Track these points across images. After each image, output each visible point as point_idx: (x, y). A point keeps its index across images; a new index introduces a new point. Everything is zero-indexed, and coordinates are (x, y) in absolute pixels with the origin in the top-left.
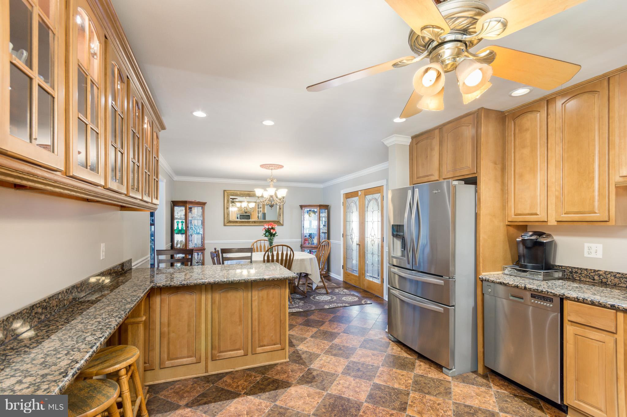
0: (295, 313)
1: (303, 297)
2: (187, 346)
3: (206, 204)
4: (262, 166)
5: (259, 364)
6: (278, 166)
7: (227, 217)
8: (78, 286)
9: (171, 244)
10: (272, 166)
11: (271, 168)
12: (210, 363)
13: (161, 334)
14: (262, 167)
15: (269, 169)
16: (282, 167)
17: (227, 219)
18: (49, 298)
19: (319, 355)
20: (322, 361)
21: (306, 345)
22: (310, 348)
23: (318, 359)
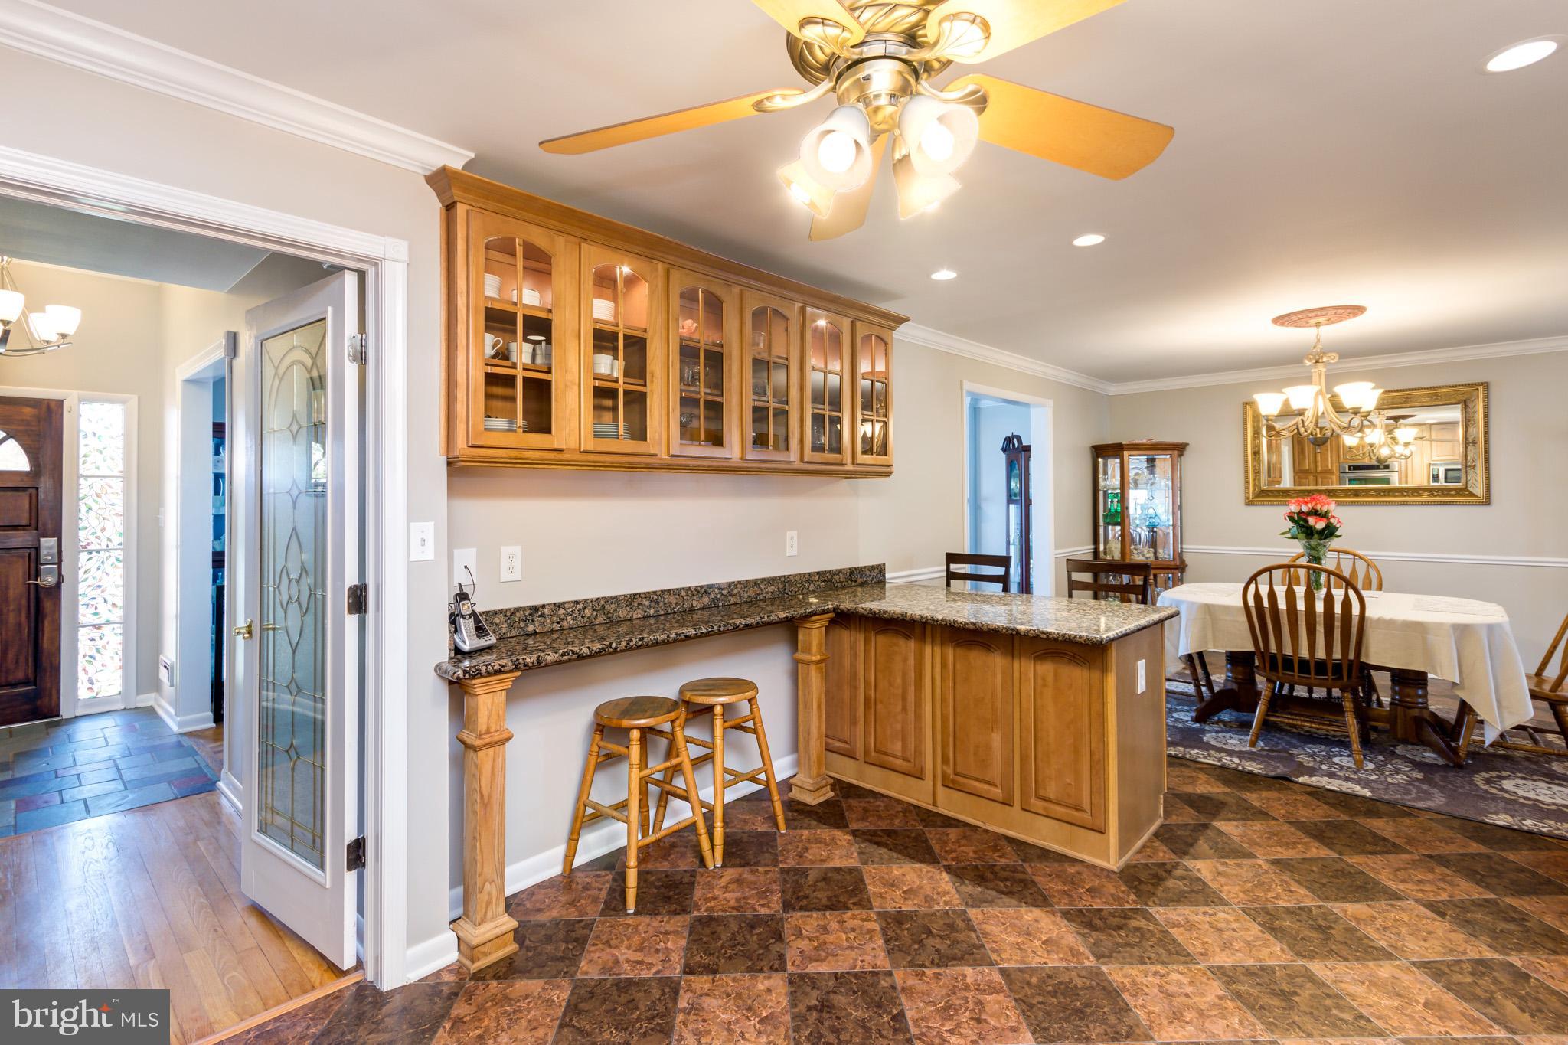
0: (1330, 793)
1: (1446, 766)
2: (900, 738)
3: (1187, 448)
4: (1280, 320)
5: (1038, 841)
6: (1340, 311)
7: (1255, 480)
8: (723, 587)
9: (1093, 547)
10: (1317, 316)
11: (1313, 321)
12: (941, 790)
13: (867, 700)
14: (1282, 324)
15: (1307, 325)
16: (1357, 310)
17: (1255, 485)
18: (662, 591)
19: (1223, 903)
20: (1207, 918)
21: (1222, 869)
22: (1223, 880)
23: (1202, 909)
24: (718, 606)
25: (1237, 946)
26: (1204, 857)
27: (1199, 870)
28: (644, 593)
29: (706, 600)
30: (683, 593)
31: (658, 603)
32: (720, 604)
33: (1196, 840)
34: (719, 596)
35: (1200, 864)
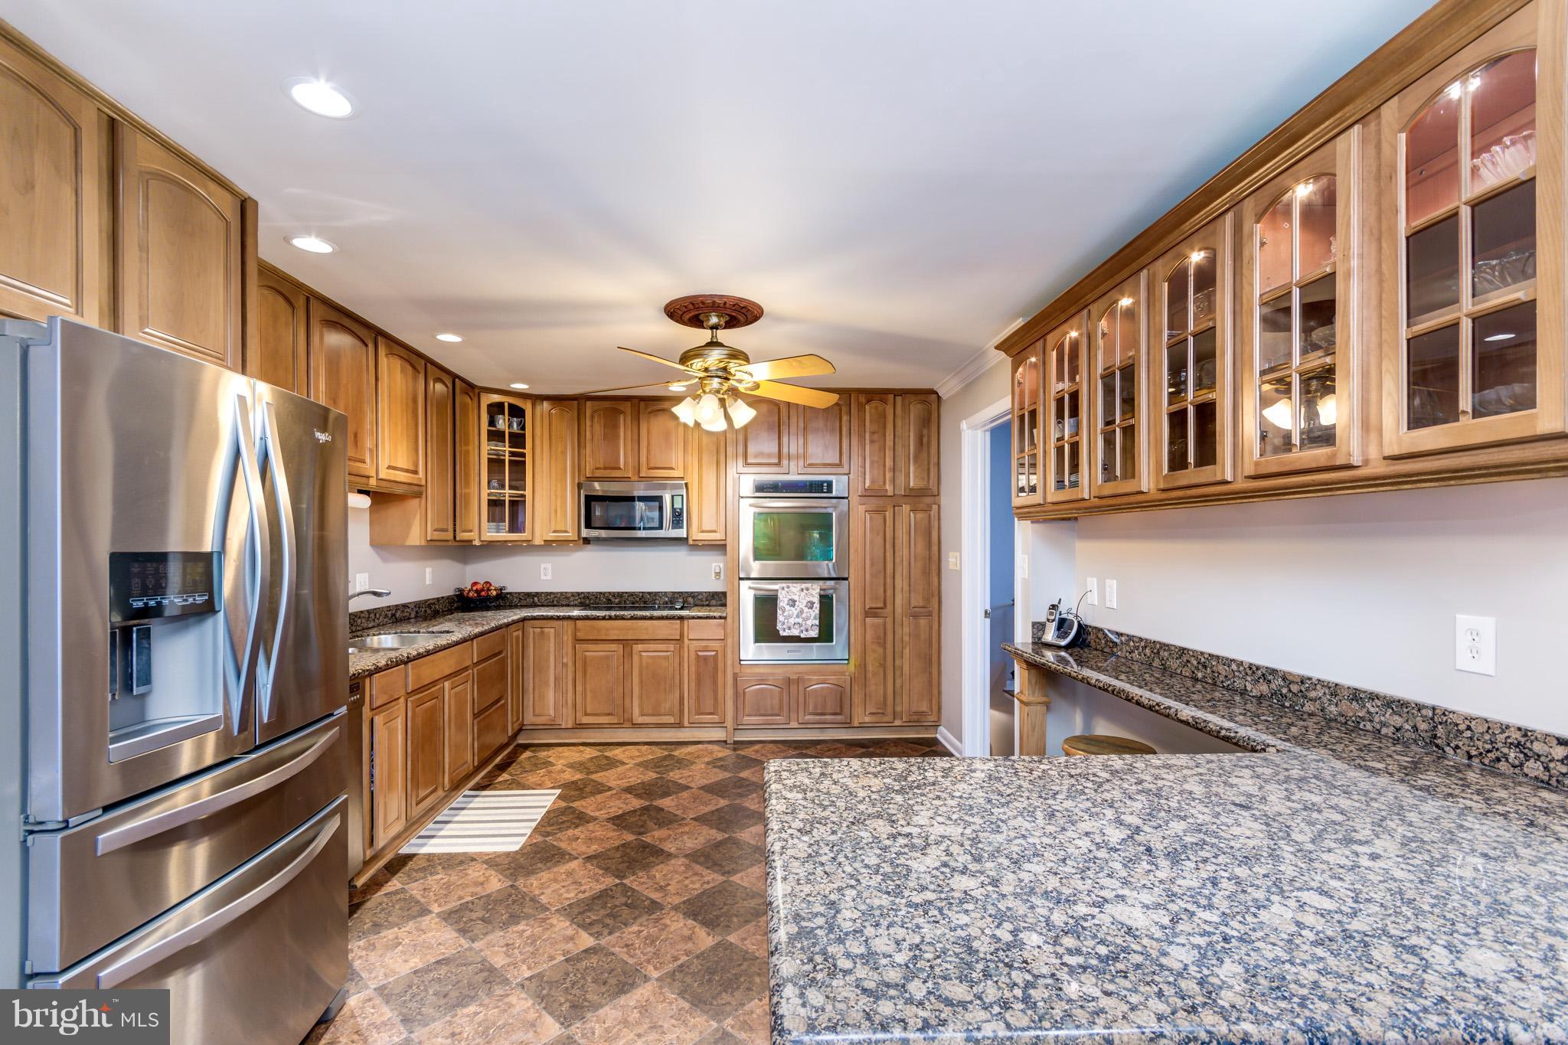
24: (1283, 706)
28: (1193, 651)
29: (1264, 688)
30: (1234, 667)
31: (1205, 667)
32: (1287, 704)
34: (1284, 691)
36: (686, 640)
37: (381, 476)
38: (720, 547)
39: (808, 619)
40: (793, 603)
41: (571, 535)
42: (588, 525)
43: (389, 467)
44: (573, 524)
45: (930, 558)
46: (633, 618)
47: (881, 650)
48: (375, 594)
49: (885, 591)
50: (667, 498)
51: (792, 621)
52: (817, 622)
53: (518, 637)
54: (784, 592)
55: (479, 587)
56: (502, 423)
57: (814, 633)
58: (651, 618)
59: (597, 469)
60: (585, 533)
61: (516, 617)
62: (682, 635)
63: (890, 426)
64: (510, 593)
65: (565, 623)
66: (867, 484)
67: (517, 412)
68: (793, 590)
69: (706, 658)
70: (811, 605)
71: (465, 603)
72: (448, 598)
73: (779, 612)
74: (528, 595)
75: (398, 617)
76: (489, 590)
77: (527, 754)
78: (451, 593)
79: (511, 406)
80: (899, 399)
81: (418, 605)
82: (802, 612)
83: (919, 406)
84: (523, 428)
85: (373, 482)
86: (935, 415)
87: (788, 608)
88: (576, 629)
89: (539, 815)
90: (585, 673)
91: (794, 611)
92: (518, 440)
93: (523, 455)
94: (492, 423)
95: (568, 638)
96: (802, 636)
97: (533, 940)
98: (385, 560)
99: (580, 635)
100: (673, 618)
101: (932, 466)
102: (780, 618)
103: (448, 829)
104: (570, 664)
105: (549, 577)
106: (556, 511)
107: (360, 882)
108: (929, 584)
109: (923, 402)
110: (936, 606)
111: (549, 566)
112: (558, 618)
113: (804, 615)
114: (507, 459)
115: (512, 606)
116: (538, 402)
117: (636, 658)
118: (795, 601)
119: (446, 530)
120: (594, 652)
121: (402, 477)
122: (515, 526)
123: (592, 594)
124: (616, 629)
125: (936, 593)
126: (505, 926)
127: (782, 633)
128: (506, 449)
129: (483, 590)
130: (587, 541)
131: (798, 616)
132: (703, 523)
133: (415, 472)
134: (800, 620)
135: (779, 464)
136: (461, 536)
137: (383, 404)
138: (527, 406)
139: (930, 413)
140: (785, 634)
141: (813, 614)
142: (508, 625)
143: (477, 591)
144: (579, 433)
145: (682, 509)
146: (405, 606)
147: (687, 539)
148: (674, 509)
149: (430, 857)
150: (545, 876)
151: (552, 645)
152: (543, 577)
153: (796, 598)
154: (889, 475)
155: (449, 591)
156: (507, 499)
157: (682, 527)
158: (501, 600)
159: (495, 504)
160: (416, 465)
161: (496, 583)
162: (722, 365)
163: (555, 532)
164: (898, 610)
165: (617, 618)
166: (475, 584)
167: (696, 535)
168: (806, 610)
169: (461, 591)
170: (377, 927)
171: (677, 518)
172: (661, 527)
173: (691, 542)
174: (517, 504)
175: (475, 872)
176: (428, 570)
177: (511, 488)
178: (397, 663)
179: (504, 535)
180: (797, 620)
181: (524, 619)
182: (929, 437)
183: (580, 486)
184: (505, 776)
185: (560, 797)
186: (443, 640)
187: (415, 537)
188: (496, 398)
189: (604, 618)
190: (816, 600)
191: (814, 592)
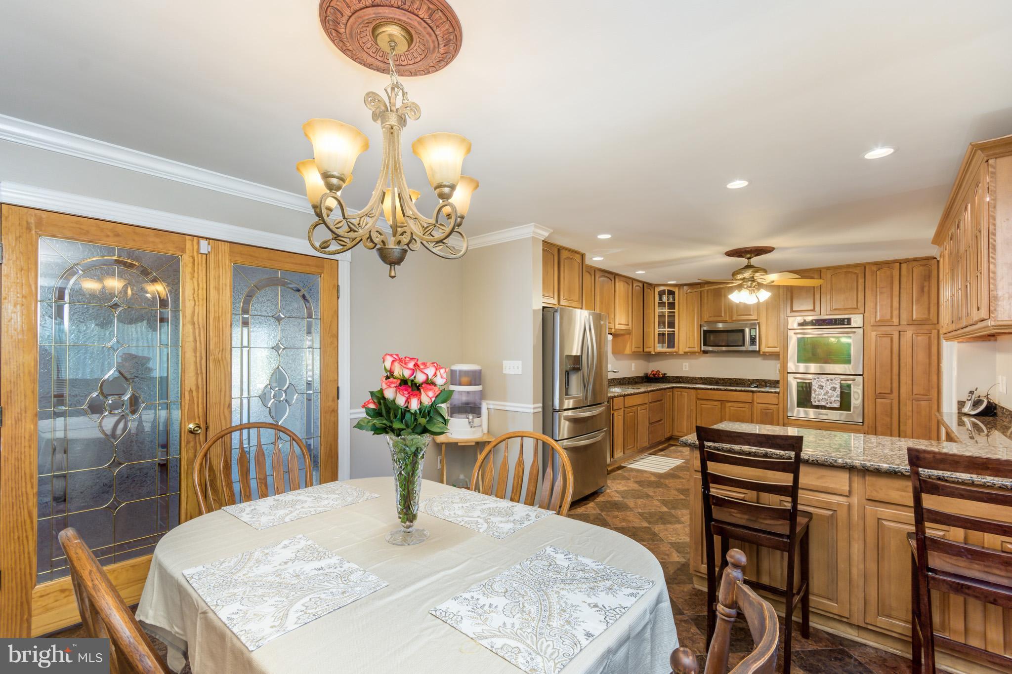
19: (671, 544)
20: (680, 538)
21: (666, 557)
22: (667, 552)
23: (681, 541)
25: (672, 530)
26: (672, 563)
27: (678, 557)
33: (675, 572)
35: (677, 559)
36: (755, 403)
37: (616, 328)
38: (775, 356)
39: (832, 396)
40: (821, 387)
41: (696, 349)
42: (705, 345)
43: (619, 324)
44: (698, 344)
45: (930, 364)
46: (726, 390)
47: (888, 419)
48: (614, 372)
49: (892, 383)
50: (747, 330)
51: (821, 397)
52: (839, 399)
53: (670, 395)
54: (815, 381)
55: (655, 373)
56: (665, 299)
57: (837, 405)
58: (736, 391)
59: (710, 317)
60: (703, 348)
61: (669, 386)
62: (753, 400)
63: (896, 283)
64: (669, 376)
65: (692, 390)
66: (878, 318)
67: (671, 293)
68: (822, 380)
69: (766, 414)
70: (834, 389)
71: (648, 379)
72: (641, 377)
73: (813, 392)
74: (677, 377)
75: (621, 382)
76: (659, 374)
77: (673, 448)
78: (642, 375)
79: (668, 290)
80: (904, 266)
81: (629, 378)
82: (827, 392)
83: (921, 268)
84: (674, 300)
85: (613, 330)
86: (934, 273)
87: (818, 390)
88: (697, 394)
89: (673, 466)
90: (701, 415)
91: (823, 392)
92: (672, 305)
93: (674, 312)
94: (660, 299)
95: (693, 397)
96: (827, 406)
97: (663, 493)
98: (617, 359)
99: (699, 397)
100: (748, 391)
101: (932, 305)
102: (813, 395)
103: (638, 463)
104: (694, 410)
105: (687, 370)
106: (689, 338)
107: (609, 469)
108: (929, 381)
109: (924, 265)
110: (936, 395)
111: (687, 364)
112: (689, 388)
113: (829, 394)
114: (667, 314)
115: (669, 382)
116: (681, 287)
117: (727, 410)
118: (822, 386)
119: (640, 348)
120: (706, 405)
121: (623, 327)
122: (671, 344)
123: (709, 378)
124: (717, 395)
125: (936, 386)
126: (654, 488)
127: (814, 403)
128: (666, 310)
129: (656, 374)
130: (705, 352)
131: (824, 395)
132: (768, 342)
133: (628, 325)
134: (826, 397)
135: (814, 310)
136: (646, 350)
137: (617, 301)
138: (676, 290)
139: (930, 272)
140: (815, 404)
141: (836, 395)
142: (665, 389)
143: (653, 374)
144: (701, 300)
145: (755, 336)
146: (624, 378)
147: (759, 351)
148: (751, 336)
149: (631, 468)
150: (671, 481)
151: (686, 400)
152: (684, 369)
153: (823, 384)
154: (896, 313)
155: (641, 374)
156: (666, 333)
157: (756, 345)
158: (664, 379)
159: (662, 335)
160: (628, 322)
161: (663, 371)
162: (751, 276)
163: (689, 348)
164: (903, 395)
165: (717, 389)
166: (653, 371)
167: (764, 349)
168: (830, 391)
169: (647, 374)
170: (614, 479)
171: (753, 341)
172: (743, 345)
173: (761, 353)
174: (672, 336)
175: (645, 475)
176: (633, 364)
177: (668, 328)
178: (621, 396)
179: (665, 349)
180: (824, 397)
181: (673, 388)
182: (929, 287)
183: (701, 326)
184: (662, 453)
185: (684, 462)
186: (637, 391)
187: (628, 351)
188: (662, 288)
189: (711, 389)
190: (838, 386)
191: (836, 382)
